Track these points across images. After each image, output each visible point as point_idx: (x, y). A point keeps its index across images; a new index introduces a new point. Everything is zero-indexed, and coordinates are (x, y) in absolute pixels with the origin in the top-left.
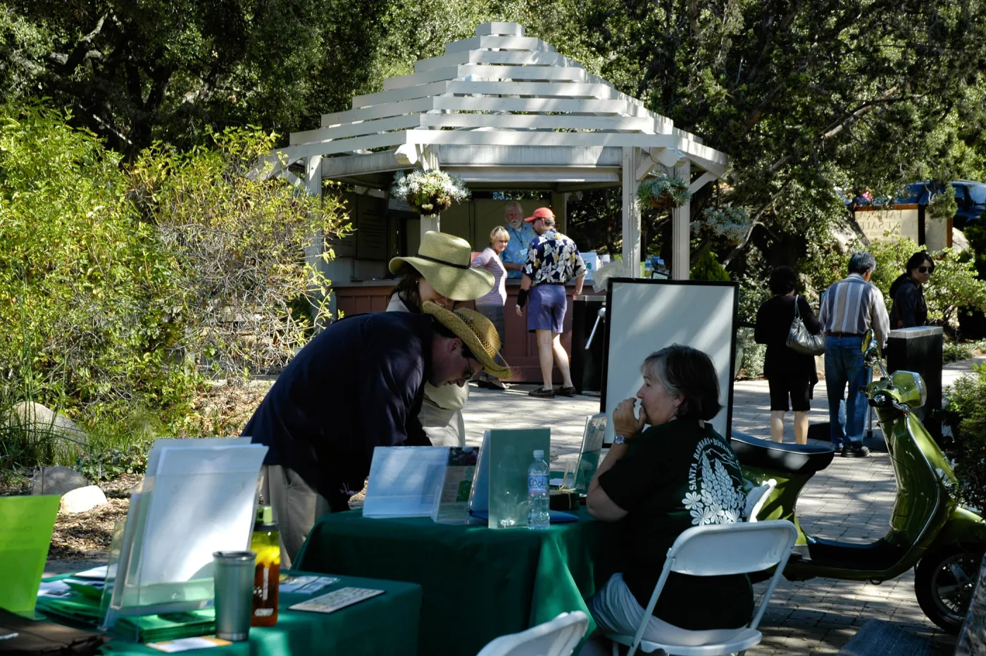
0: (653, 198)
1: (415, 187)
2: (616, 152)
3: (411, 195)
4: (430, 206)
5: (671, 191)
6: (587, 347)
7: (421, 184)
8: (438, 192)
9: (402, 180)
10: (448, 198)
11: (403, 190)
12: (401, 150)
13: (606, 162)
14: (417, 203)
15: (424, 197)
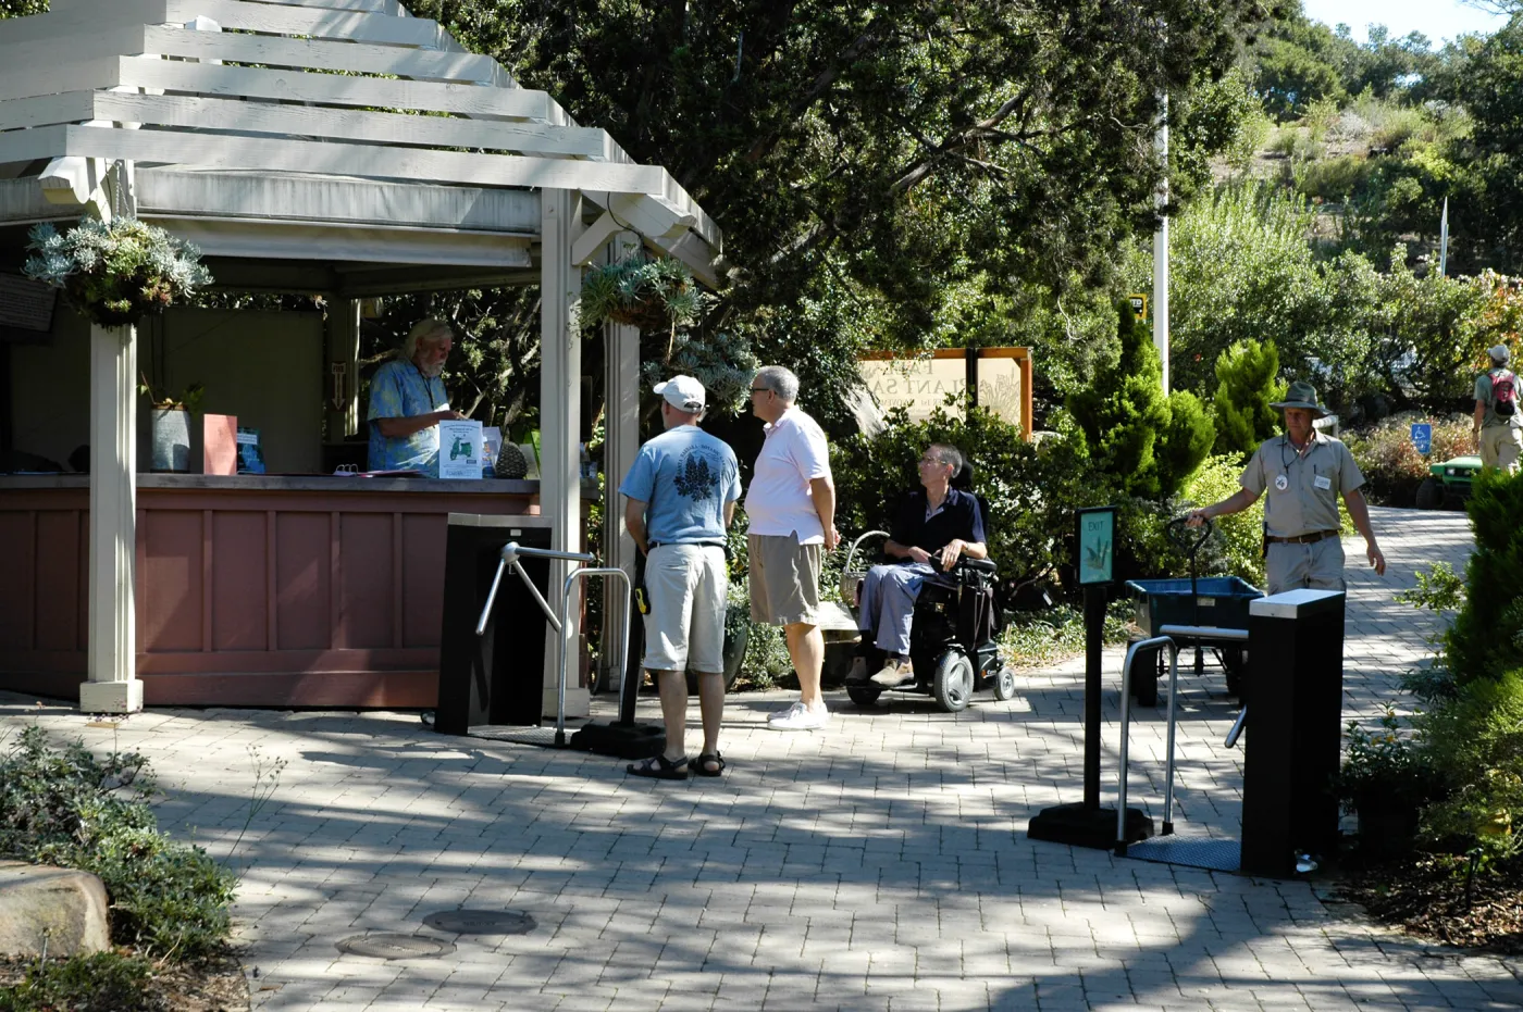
0: (620, 303)
1: (88, 258)
2: (526, 202)
3: (77, 275)
4: (124, 304)
5: (660, 288)
6: (481, 628)
7: (102, 252)
8: (144, 271)
9: (55, 241)
10: (167, 286)
11: (58, 265)
12: (56, 170)
13: (505, 224)
14: (91, 296)
15: (109, 283)
